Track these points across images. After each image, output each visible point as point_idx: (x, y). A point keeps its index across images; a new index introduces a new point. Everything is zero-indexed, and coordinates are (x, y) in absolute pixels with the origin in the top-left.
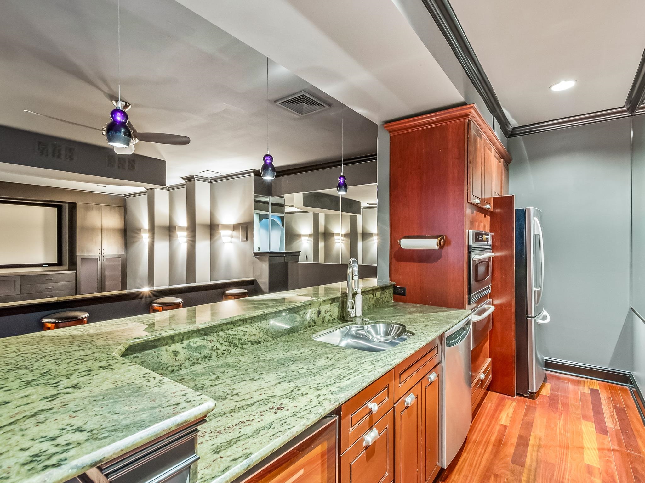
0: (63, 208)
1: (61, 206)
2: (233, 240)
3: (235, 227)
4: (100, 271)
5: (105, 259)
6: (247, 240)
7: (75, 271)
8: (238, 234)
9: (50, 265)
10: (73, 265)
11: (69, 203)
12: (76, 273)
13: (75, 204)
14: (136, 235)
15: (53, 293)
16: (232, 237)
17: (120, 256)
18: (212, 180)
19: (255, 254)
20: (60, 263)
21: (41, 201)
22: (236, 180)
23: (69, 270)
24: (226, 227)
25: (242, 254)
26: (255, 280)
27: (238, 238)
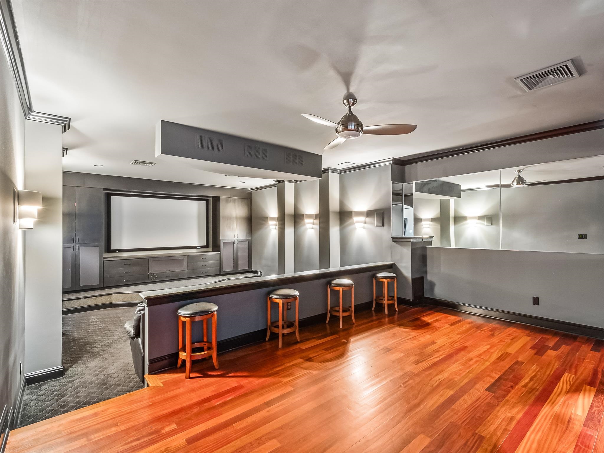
0: (209, 201)
1: (208, 199)
2: (366, 225)
3: (369, 214)
4: (235, 252)
5: (238, 242)
6: (383, 225)
7: (219, 253)
8: (373, 221)
9: (202, 247)
10: (217, 248)
11: (213, 197)
12: (220, 254)
13: (219, 198)
14: (264, 222)
15: (206, 270)
16: (365, 223)
17: (247, 240)
18: (342, 171)
19: (394, 238)
20: (207, 246)
21: (196, 196)
22: (369, 169)
23: (213, 251)
24: (359, 214)
25: (377, 240)
26: (394, 264)
27: (373, 224)
